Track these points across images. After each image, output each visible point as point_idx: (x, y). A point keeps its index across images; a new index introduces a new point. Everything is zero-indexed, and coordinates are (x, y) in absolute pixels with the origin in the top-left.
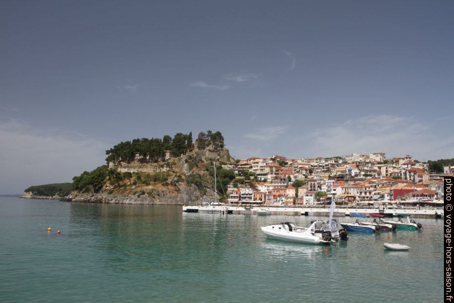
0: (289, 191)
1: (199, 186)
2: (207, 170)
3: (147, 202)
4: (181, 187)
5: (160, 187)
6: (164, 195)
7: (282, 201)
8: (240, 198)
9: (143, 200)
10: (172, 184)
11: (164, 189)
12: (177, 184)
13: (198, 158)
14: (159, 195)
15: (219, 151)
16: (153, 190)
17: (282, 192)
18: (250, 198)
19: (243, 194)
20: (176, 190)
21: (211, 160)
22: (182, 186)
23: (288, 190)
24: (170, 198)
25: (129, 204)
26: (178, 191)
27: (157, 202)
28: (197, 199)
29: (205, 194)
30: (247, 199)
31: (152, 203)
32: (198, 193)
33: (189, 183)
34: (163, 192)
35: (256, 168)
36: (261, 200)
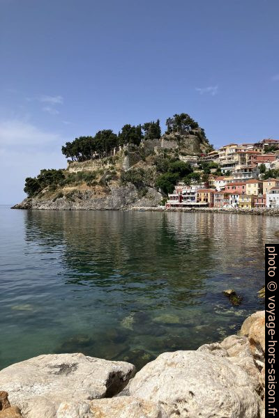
0: (249, 186)
1: (139, 185)
2: (156, 164)
3: (63, 207)
4: (111, 187)
5: (84, 188)
6: (87, 197)
7: (236, 201)
8: (181, 198)
9: (58, 204)
10: (101, 183)
11: (89, 189)
12: (108, 183)
13: (147, 150)
14: (80, 198)
15: (182, 139)
16: (74, 191)
17: (239, 189)
18: (193, 199)
19: (185, 194)
20: (105, 191)
21: (166, 150)
22: (114, 185)
23: (247, 185)
24: (95, 201)
25: (43, 209)
26: (108, 192)
27: (77, 206)
28: (134, 202)
29: (144, 195)
30: (188, 200)
31: (69, 208)
32: (135, 193)
33: (124, 181)
34: (87, 193)
35: (223, 157)
36: (207, 200)
